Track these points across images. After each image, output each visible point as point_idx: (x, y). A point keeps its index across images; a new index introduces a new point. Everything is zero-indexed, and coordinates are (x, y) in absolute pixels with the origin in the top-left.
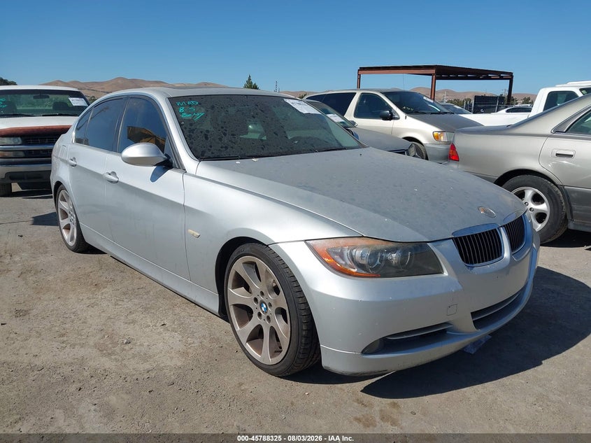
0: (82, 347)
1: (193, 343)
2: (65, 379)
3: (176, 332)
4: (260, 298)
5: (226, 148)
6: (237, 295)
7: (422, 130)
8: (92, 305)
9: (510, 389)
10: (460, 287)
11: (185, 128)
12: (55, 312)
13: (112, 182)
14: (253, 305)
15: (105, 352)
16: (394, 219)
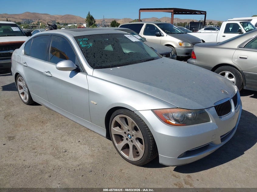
0: (45, 155)
1: (95, 150)
2: (42, 172)
3: (86, 145)
4: (127, 132)
5: (104, 62)
6: (115, 130)
7: (174, 41)
8: (43, 133)
9: (234, 166)
10: (217, 127)
11: (84, 52)
12: (27, 137)
13: (48, 76)
14: (123, 135)
15: (56, 157)
16: (189, 98)
